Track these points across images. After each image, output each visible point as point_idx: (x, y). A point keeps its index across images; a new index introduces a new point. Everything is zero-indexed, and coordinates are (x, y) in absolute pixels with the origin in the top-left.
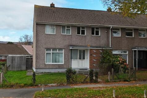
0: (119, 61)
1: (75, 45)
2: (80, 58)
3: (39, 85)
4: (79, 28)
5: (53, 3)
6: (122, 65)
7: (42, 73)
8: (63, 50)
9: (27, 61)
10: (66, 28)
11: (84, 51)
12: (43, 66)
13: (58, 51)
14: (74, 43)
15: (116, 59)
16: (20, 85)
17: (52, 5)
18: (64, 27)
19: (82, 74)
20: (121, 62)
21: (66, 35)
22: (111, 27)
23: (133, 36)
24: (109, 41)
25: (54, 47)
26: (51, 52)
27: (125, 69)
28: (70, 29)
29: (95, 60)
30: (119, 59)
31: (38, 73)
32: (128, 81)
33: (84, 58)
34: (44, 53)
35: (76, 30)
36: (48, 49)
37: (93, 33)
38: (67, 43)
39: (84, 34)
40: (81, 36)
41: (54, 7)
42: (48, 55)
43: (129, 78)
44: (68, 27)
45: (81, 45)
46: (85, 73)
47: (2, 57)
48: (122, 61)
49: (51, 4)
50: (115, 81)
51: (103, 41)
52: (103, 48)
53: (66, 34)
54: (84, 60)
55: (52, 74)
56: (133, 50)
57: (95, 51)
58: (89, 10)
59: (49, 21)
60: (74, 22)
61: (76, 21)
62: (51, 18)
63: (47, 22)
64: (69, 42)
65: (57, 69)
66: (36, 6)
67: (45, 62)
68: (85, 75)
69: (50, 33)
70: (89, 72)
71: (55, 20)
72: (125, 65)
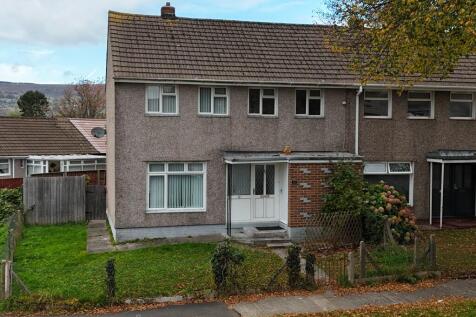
0: (384, 204)
1: (241, 150)
2: (259, 191)
3: (128, 301)
4: (254, 94)
5: (168, 4)
6: (395, 217)
7: (137, 241)
8: (205, 167)
9: (87, 192)
10: (213, 95)
11: (271, 168)
12: (141, 219)
13: (186, 171)
14: (238, 143)
15: (373, 197)
16: (67, 302)
17: (168, 12)
18: (205, 91)
19: (263, 245)
20: (389, 206)
21: (212, 117)
22: (361, 88)
23: (432, 116)
24: (354, 134)
25: (175, 158)
26: (166, 172)
27: (402, 228)
28: (227, 96)
29: (306, 200)
30: (383, 195)
31: (124, 243)
32: (409, 282)
33: (270, 191)
34: (144, 178)
35: (246, 100)
36: (156, 164)
38: (215, 142)
39: (273, 113)
40: (260, 117)
41: (174, 18)
42: (155, 182)
43: (415, 270)
44: (220, 90)
45: (260, 147)
46: (273, 242)
47: (9, 163)
48: (392, 204)
49: (163, 9)
50: (368, 283)
51: (332, 134)
52: (334, 161)
53: (212, 113)
54: (271, 196)
55: (168, 249)
56: (429, 160)
57: (305, 171)
58: (290, 25)
59: (158, 71)
60: (241, 74)
61: (244, 69)
62: (162, 61)
63: (152, 77)
64: (224, 139)
65: (185, 228)
66: (112, 15)
67: (145, 205)
68: (274, 251)
69: (161, 112)
70: (286, 238)
71: (176, 66)
72: (403, 217)
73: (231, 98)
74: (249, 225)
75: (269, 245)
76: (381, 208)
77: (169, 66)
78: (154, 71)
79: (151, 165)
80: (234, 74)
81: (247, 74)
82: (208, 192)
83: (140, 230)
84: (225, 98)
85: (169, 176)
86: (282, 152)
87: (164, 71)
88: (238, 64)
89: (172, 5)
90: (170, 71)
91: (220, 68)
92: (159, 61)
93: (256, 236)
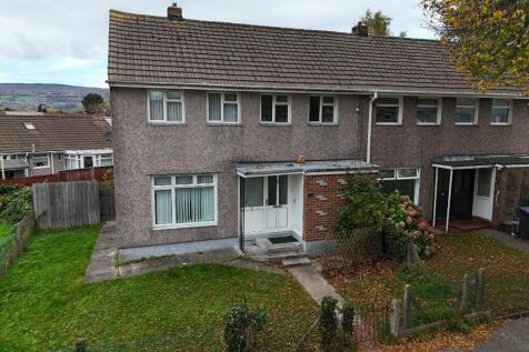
0: (404, 218)
2: (272, 202)
4: (266, 100)
5: (175, 4)
7: (143, 260)
8: (215, 179)
9: (101, 196)
10: (223, 102)
11: (284, 179)
12: (146, 238)
13: (195, 184)
14: (249, 153)
17: (174, 13)
18: (214, 97)
19: (278, 262)
20: (409, 219)
21: (222, 126)
22: (376, 95)
23: (439, 122)
24: (366, 141)
25: (183, 170)
26: (173, 185)
27: (422, 243)
28: (238, 102)
29: (321, 213)
30: (402, 207)
31: (127, 264)
33: (283, 201)
34: (148, 193)
35: (258, 107)
36: (161, 178)
37: (314, 117)
38: (226, 153)
40: (273, 126)
41: (181, 19)
42: (161, 196)
44: (231, 96)
45: (274, 157)
46: (288, 258)
47: (48, 157)
48: (412, 217)
49: (169, 9)
50: (415, 336)
51: (344, 141)
52: (351, 172)
53: (222, 121)
54: (284, 206)
57: (322, 183)
59: (160, 74)
60: (252, 78)
61: (256, 74)
62: (166, 64)
63: (153, 81)
64: (234, 149)
65: (195, 244)
66: (113, 14)
67: (150, 222)
68: (290, 270)
69: (165, 121)
70: (301, 253)
71: (181, 69)
72: (422, 231)
73: (242, 105)
74: (262, 236)
75: (285, 263)
76: (402, 223)
77: (174, 69)
78: (156, 74)
79: (155, 179)
80: (246, 78)
81: (259, 78)
82: (219, 205)
83: (147, 249)
84: (236, 105)
85: (177, 190)
86: (295, 162)
87: (167, 74)
88: (250, 68)
89: (178, 6)
90: (175, 75)
91: (230, 72)
92: (162, 63)
93: (270, 252)
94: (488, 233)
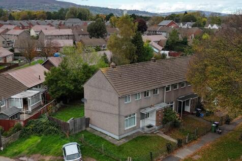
8: (136, 114)
10: (137, 94)
24: (164, 97)
25: (130, 114)
29: (160, 119)
37: (154, 93)
39: (149, 96)
46: (154, 131)
53: (137, 99)
54: (148, 118)
67: (124, 128)
68: (157, 134)
69: (127, 102)
70: (157, 130)
83: (124, 135)
85: (129, 119)
86: (152, 106)
94: (190, 116)
